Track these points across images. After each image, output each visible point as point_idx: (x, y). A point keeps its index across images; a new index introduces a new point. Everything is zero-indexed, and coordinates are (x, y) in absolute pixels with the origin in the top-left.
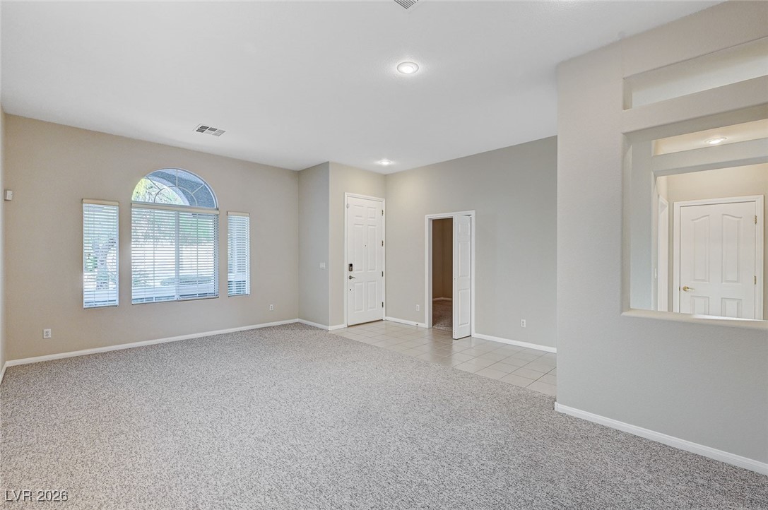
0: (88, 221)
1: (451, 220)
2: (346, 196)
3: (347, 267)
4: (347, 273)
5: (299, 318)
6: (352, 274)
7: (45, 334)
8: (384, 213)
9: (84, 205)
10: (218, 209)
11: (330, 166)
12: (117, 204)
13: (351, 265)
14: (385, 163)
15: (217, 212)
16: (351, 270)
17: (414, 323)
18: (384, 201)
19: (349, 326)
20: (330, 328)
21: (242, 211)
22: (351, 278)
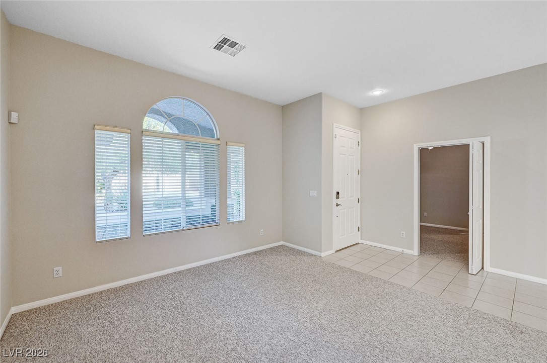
0: (101, 152)
1: (468, 145)
2: (334, 126)
3: (335, 195)
4: (335, 201)
5: (283, 241)
6: (339, 201)
7: (55, 273)
8: (360, 144)
9: (96, 131)
10: (218, 139)
11: (323, 96)
12: (129, 131)
13: (338, 193)
14: (377, 92)
15: (218, 142)
16: (338, 198)
17: (399, 250)
18: (360, 133)
19: (336, 251)
20: (323, 254)
21: (239, 142)
22: (337, 205)
